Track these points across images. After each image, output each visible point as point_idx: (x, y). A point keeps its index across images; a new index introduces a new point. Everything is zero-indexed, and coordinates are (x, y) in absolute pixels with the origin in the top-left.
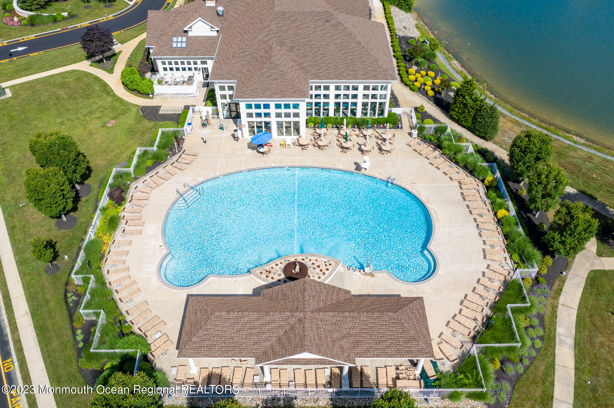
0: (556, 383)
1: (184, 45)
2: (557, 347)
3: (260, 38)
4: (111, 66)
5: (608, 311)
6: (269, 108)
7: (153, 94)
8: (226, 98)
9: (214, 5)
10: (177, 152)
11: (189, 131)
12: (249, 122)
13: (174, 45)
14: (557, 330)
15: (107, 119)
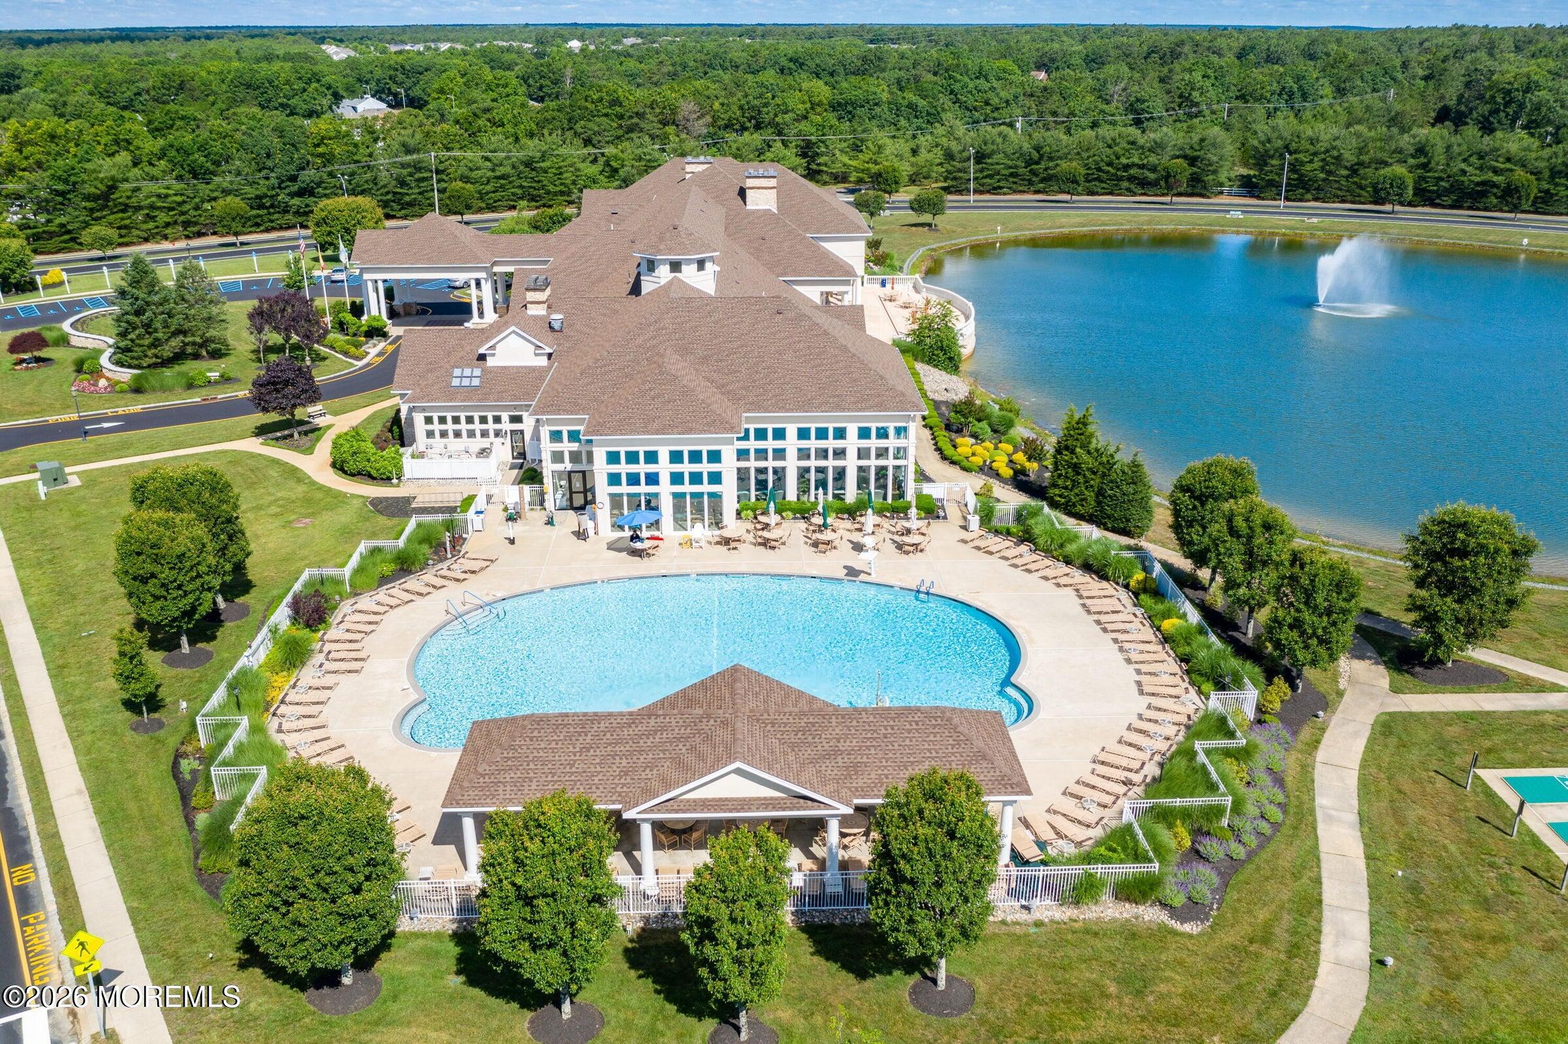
0: (1324, 880)
1: (476, 382)
2: (1321, 827)
3: (640, 341)
4: (308, 445)
5: (1427, 770)
6: (656, 462)
7: (399, 478)
8: (562, 461)
9: (544, 312)
10: (449, 556)
11: (478, 526)
12: (611, 495)
13: (456, 382)
14: (1317, 801)
15: (293, 517)
